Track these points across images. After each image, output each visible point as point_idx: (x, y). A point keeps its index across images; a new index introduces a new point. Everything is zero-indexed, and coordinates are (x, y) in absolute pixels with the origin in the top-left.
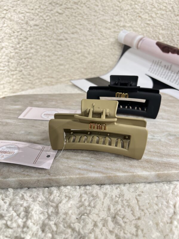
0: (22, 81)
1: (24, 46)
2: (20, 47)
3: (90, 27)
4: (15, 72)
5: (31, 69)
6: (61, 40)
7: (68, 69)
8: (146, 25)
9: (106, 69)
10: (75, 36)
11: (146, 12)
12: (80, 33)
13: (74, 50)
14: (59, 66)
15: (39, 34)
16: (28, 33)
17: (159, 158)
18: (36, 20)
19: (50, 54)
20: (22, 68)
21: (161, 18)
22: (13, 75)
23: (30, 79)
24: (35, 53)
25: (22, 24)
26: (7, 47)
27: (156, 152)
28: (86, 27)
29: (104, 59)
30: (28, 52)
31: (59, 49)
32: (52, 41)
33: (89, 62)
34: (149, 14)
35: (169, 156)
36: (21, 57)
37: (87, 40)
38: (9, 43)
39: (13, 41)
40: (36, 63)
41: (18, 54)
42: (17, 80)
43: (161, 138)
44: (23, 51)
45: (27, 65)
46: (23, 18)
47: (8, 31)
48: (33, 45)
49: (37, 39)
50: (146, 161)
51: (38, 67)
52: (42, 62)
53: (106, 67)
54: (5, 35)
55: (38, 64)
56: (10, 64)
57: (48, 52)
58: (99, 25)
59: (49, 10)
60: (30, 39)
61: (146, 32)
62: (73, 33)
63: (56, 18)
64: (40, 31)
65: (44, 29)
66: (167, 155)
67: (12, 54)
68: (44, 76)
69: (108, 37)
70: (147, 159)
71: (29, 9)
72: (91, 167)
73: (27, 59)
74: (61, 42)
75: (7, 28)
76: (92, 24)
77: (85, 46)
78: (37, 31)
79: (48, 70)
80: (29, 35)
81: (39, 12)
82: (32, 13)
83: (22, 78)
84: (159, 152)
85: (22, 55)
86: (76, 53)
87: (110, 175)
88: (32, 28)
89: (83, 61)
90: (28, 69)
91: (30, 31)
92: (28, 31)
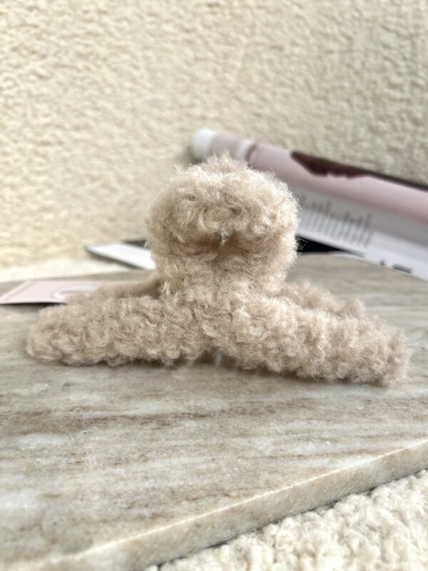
3: (121, 116)
6: (46, 144)
7: (65, 221)
10: (83, 135)
12: (96, 130)
13: (81, 171)
14: (42, 214)
19: (16, 180)
28: (110, 116)
31: (41, 169)
32: (21, 145)
33: (121, 203)
37: (115, 148)
58: (143, 113)
62: (77, 129)
63: (31, 86)
69: (166, 141)
72: (328, 443)
74: (46, 149)
77: (109, 161)
79: (9, 225)
86: (87, 180)
87: (393, 452)
89: (107, 200)
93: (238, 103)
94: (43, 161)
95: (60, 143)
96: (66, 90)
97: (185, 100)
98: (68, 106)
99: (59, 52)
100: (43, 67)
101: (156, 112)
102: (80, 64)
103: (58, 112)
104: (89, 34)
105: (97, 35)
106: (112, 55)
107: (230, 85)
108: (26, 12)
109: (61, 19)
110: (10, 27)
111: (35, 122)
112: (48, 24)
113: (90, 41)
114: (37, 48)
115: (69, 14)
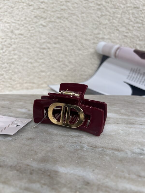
0: (2, 84)
1: (7, 51)
2: (4, 52)
3: (71, 39)
5: (13, 73)
6: (44, 49)
7: (49, 76)
8: (123, 37)
9: (85, 77)
10: (57, 46)
11: (124, 26)
12: (62, 44)
13: (56, 59)
15: (23, 42)
16: (13, 40)
18: (21, 30)
19: (33, 61)
20: (3, 72)
21: (138, 31)
23: (11, 83)
25: (8, 32)
28: (67, 39)
29: (84, 68)
30: (11, 57)
31: (42, 57)
32: (35, 49)
33: (69, 71)
34: (126, 27)
36: (4, 62)
37: (68, 50)
40: (18, 69)
44: (6, 57)
45: (9, 70)
46: (8, 27)
48: (16, 52)
49: (21, 46)
51: (20, 72)
52: (25, 68)
53: (86, 75)
55: (20, 70)
57: (31, 59)
59: (33, 22)
60: (14, 46)
61: (124, 43)
62: (55, 44)
63: (40, 29)
64: (24, 40)
65: (28, 38)
68: (25, 81)
69: (88, 47)
71: (15, 20)
73: (9, 64)
76: (73, 36)
77: (66, 55)
78: (21, 39)
79: (29, 76)
80: (13, 43)
81: (24, 23)
82: (18, 24)
83: (3, 82)
85: (4, 60)
86: (57, 62)
88: (16, 37)
89: (64, 69)
90: (10, 73)
91: (14, 39)
92: (13, 39)
93: (118, 31)
94: (42, 55)
95: (49, 48)
96: (52, 30)
97: (96, 32)
98: (52, 36)
99: (51, 17)
100: (45, 22)
101: (84, 37)
102: (58, 21)
103: (49, 38)
104: (62, 10)
105: (65, 10)
106: (69, 17)
107: (115, 25)
108: (40, 4)
109: (52, 5)
110: (34, 9)
111: (41, 41)
112: (48, 7)
113: (62, 12)
114: (43, 16)
115: (55, 3)
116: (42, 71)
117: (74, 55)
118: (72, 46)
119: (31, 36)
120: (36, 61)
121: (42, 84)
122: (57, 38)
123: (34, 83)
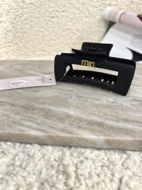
0: (18, 52)
1: (20, 21)
2: (17, 22)
3: (79, 6)
4: (11, 44)
5: (26, 42)
6: (53, 17)
7: (58, 44)
8: (130, 3)
10: (65, 14)
12: (70, 12)
13: (64, 27)
14: (51, 41)
15: (33, 11)
16: (24, 10)
17: (114, 122)
19: (43, 30)
20: (18, 41)
22: (10, 46)
23: (25, 51)
24: (29, 29)
25: (19, 2)
26: (4, 21)
27: (112, 116)
28: (75, 6)
29: (91, 35)
30: (24, 27)
31: (51, 26)
32: (45, 18)
33: (77, 38)
35: (126, 121)
36: (17, 31)
37: (76, 18)
38: (7, 18)
39: (10, 17)
40: (30, 38)
41: (14, 28)
42: (13, 51)
43: (124, 102)
44: (19, 26)
45: (23, 39)
47: (6, 7)
48: (28, 21)
49: (32, 16)
50: (98, 124)
51: (32, 41)
52: (37, 36)
54: (4, 11)
55: (32, 39)
56: (7, 36)
57: (41, 27)
58: (87, 4)
60: (26, 16)
61: (130, 9)
62: (63, 12)
64: (34, 9)
65: (38, 7)
66: (124, 120)
67: (9, 28)
68: (37, 50)
69: (95, 15)
70: (100, 122)
72: (36, 124)
73: (22, 33)
74: (53, 19)
75: (6, 6)
76: (81, 3)
77: (74, 23)
78: (32, 8)
79: (41, 44)
80: (25, 12)
83: (18, 50)
84: (117, 116)
85: (18, 29)
87: (52, 134)
88: (27, 6)
89: (72, 37)
90: (23, 42)
91: (26, 9)
92: (24, 8)
95: (58, 17)
101: (92, 3)
103: (57, 6)
111: (50, 10)
116: (52, 40)
117: (81, 22)
118: (80, 14)
119: (40, 5)
120: (46, 29)
121: (52, 52)
122: (65, 6)
123: (45, 51)
